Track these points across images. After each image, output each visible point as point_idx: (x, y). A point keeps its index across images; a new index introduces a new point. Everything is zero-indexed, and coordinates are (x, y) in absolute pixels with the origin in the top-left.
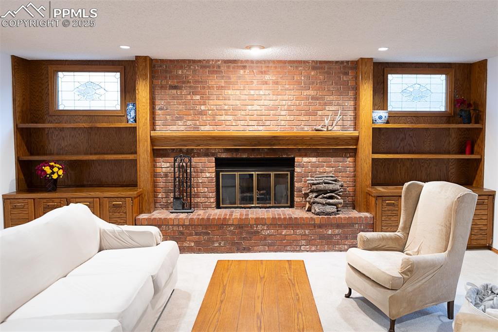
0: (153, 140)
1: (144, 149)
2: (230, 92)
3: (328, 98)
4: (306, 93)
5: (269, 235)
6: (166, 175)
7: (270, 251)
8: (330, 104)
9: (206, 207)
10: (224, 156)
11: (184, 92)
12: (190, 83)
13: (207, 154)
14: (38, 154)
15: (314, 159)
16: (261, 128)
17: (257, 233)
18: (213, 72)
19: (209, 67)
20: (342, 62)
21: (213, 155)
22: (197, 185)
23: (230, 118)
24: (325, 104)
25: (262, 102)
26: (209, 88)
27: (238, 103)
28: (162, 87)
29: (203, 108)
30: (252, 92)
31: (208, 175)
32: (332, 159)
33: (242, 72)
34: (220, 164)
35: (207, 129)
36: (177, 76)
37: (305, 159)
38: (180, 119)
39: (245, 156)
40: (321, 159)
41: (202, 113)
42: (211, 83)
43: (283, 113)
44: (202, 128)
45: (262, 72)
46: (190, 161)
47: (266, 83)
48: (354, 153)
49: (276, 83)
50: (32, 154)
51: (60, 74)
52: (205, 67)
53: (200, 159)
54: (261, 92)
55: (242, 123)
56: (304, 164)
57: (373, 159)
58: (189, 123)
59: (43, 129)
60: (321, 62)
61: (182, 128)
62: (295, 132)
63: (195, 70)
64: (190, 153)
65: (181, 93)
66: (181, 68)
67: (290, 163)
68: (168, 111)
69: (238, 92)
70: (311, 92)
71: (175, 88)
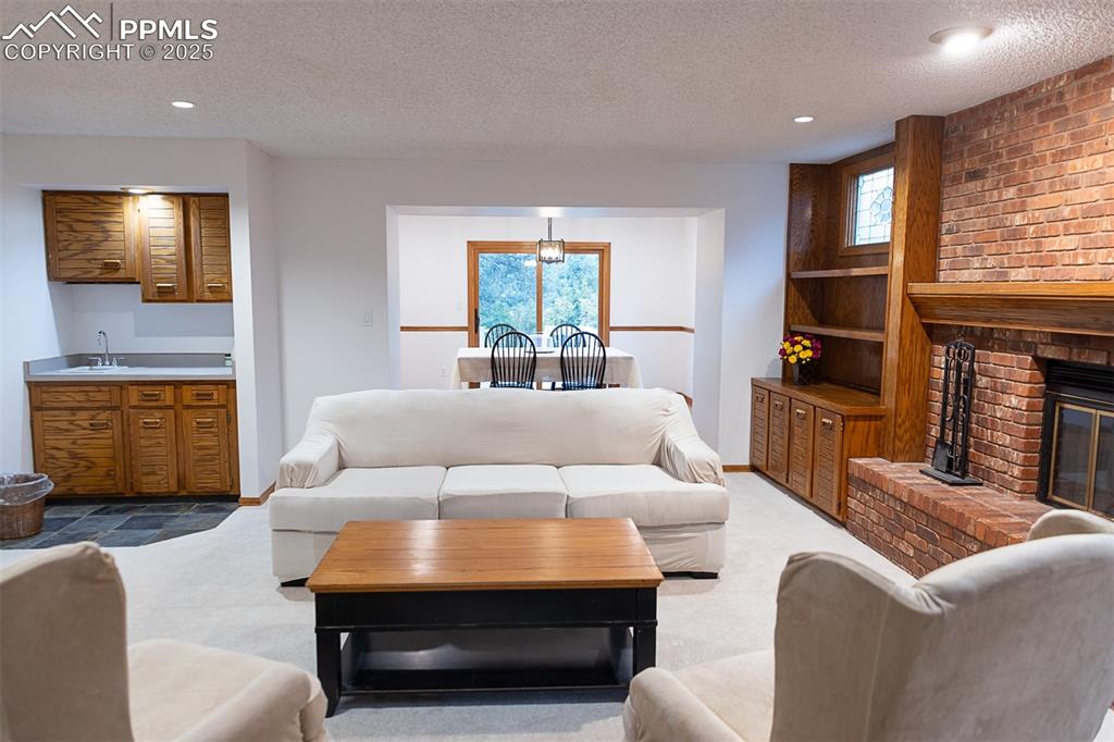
1: (894, 320)
2: (1080, 164)
9: (1005, 486)
11: (989, 184)
12: (999, 156)
13: (1017, 344)
18: (1044, 117)
19: (1038, 103)
21: (1029, 348)
22: (993, 423)
23: (1074, 242)
26: (1035, 161)
27: (1098, 193)
28: (956, 180)
29: (1018, 219)
31: (1014, 401)
35: (1022, 279)
36: (982, 146)
38: (977, 253)
41: (1016, 234)
42: (1040, 147)
44: (1014, 274)
52: (1029, 107)
53: (1003, 358)
55: (1102, 255)
58: (991, 261)
61: (978, 275)
63: (1011, 121)
64: (985, 340)
65: (983, 186)
66: (988, 122)
68: (961, 233)
69: (1099, 161)
71: (975, 175)
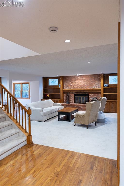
0: (63, 91)
1: (62, 92)
2: (76, 81)
3: (95, 82)
4: (90, 81)
6: (65, 97)
8: (96, 83)
9: (73, 103)
10: (75, 93)
12: (69, 80)
14: (46, 93)
15: (92, 94)
16: (82, 88)
17: (80, 107)
18: (73, 78)
20: (98, 74)
21: (73, 93)
23: (76, 86)
24: (95, 83)
25: (82, 83)
27: (78, 83)
28: (65, 81)
29: (72, 84)
30: (80, 81)
31: (73, 97)
32: (96, 94)
33: (78, 78)
34: (75, 95)
35: (72, 89)
36: (67, 79)
37: (91, 94)
38: (68, 87)
39: (79, 93)
40: (94, 94)
41: (71, 85)
42: (73, 80)
43: (86, 85)
45: (82, 77)
46: (69, 94)
47: (83, 79)
48: (100, 93)
49: (85, 79)
50: (45, 93)
51: (49, 79)
53: (71, 94)
54: (82, 81)
55: (79, 87)
57: (104, 94)
58: (69, 87)
59: (47, 89)
60: (94, 75)
62: (89, 89)
63: (70, 78)
64: (69, 93)
66: (68, 77)
67: (88, 95)
68: (66, 85)
69: (78, 81)
70: (92, 81)
71: (67, 81)
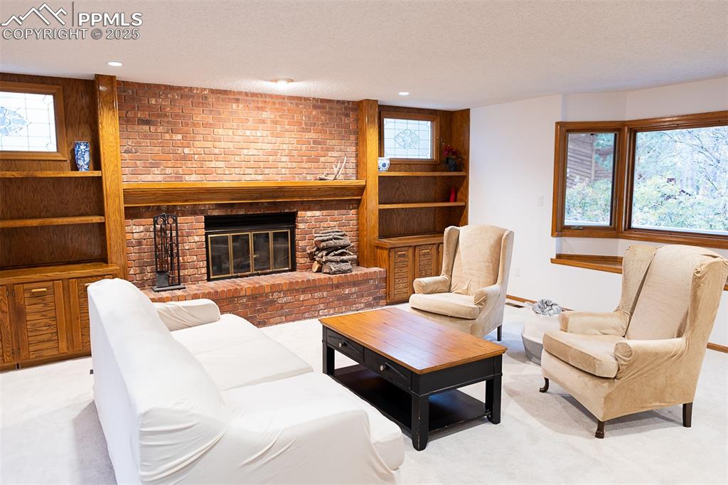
1: (114, 205)
2: (220, 131)
3: (330, 143)
4: (308, 135)
5: (286, 303)
6: (139, 243)
7: (287, 321)
8: (333, 150)
9: (196, 281)
10: (216, 213)
11: (160, 129)
12: (168, 116)
13: (194, 212)
15: (317, 213)
16: (260, 177)
17: (273, 302)
19: (192, 96)
20: (343, 102)
21: (202, 212)
22: (183, 253)
23: (221, 164)
24: (328, 150)
25: (259, 146)
26: (194, 125)
27: (231, 145)
28: (128, 121)
29: (187, 151)
30: (248, 133)
31: (197, 239)
32: (336, 212)
33: (234, 106)
34: (211, 223)
35: (192, 180)
36: (150, 107)
37: (309, 213)
38: (156, 165)
39: (242, 212)
40: (325, 212)
41: (185, 158)
42: (198, 119)
43: (284, 159)
44: (187, 178)
45: (258, 108)
46: (175, 221)
47: (263, 122)
48: (357, 204)
49: (275, 122)
52: (188, 97)
53: (186, 219)
54: (259, 133)
55: (237, 171)
56: (308, 219)
57: (379, 210)
58: (168, 171)
60: (323, 101)
61: (160, 178)
62: (297, 181)
63: (173, 100)
64: (173, 212)
65: (156, 130)
66: (155, 95)
67: (291, 219)
68: (138, 154)
69: (230, 132)
70: (312, 135)
71: (147, 122)
